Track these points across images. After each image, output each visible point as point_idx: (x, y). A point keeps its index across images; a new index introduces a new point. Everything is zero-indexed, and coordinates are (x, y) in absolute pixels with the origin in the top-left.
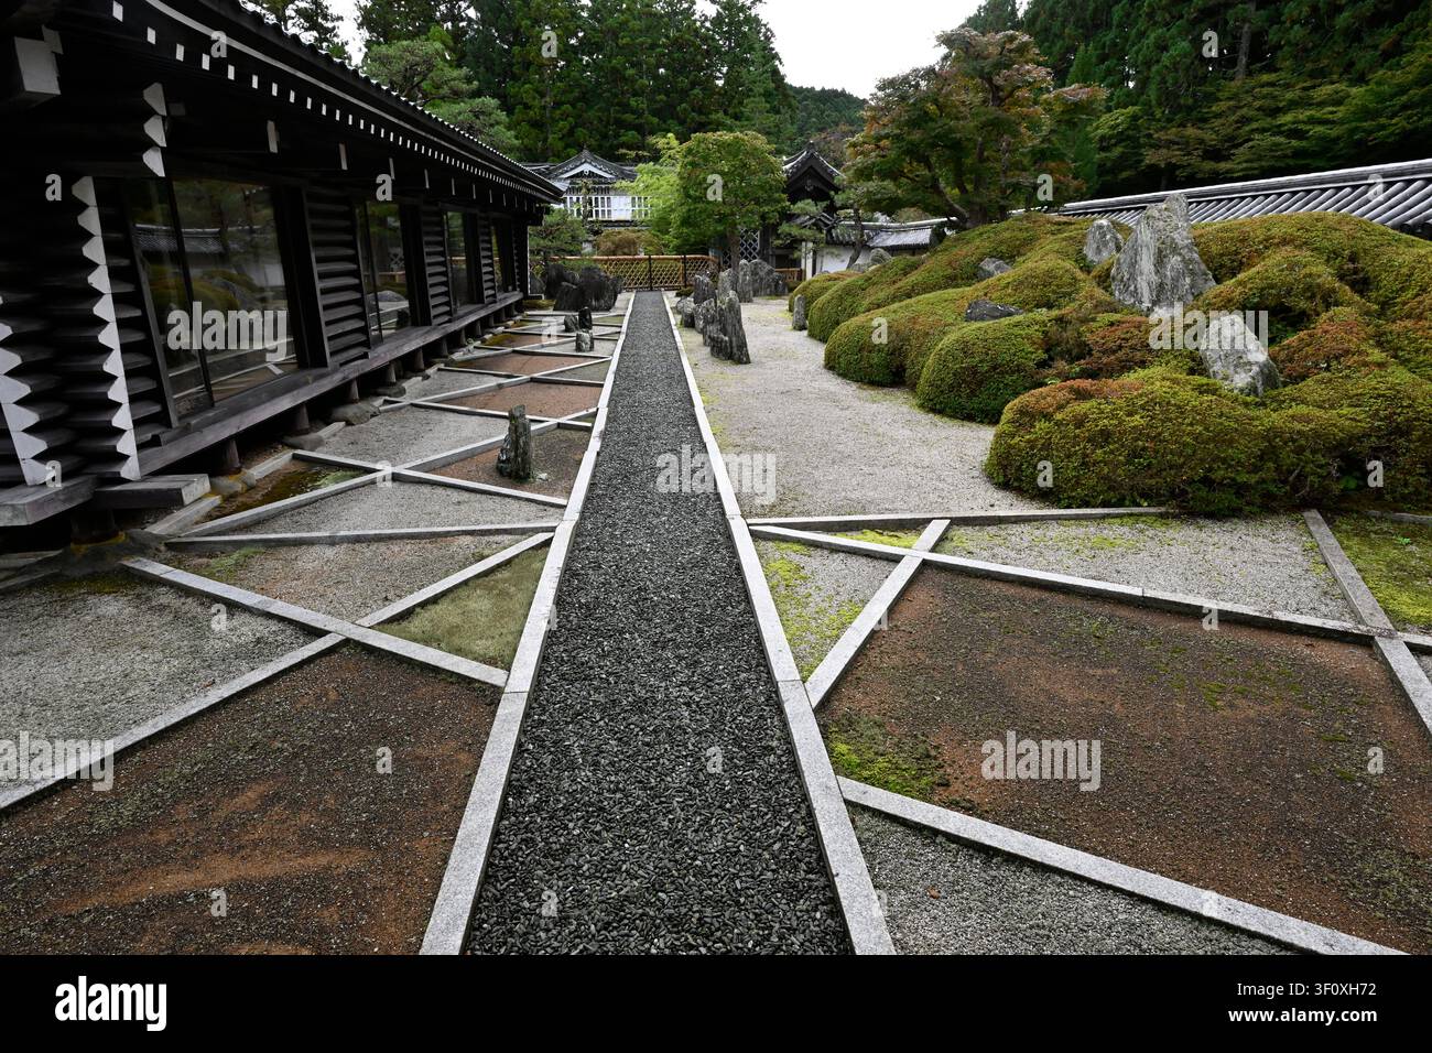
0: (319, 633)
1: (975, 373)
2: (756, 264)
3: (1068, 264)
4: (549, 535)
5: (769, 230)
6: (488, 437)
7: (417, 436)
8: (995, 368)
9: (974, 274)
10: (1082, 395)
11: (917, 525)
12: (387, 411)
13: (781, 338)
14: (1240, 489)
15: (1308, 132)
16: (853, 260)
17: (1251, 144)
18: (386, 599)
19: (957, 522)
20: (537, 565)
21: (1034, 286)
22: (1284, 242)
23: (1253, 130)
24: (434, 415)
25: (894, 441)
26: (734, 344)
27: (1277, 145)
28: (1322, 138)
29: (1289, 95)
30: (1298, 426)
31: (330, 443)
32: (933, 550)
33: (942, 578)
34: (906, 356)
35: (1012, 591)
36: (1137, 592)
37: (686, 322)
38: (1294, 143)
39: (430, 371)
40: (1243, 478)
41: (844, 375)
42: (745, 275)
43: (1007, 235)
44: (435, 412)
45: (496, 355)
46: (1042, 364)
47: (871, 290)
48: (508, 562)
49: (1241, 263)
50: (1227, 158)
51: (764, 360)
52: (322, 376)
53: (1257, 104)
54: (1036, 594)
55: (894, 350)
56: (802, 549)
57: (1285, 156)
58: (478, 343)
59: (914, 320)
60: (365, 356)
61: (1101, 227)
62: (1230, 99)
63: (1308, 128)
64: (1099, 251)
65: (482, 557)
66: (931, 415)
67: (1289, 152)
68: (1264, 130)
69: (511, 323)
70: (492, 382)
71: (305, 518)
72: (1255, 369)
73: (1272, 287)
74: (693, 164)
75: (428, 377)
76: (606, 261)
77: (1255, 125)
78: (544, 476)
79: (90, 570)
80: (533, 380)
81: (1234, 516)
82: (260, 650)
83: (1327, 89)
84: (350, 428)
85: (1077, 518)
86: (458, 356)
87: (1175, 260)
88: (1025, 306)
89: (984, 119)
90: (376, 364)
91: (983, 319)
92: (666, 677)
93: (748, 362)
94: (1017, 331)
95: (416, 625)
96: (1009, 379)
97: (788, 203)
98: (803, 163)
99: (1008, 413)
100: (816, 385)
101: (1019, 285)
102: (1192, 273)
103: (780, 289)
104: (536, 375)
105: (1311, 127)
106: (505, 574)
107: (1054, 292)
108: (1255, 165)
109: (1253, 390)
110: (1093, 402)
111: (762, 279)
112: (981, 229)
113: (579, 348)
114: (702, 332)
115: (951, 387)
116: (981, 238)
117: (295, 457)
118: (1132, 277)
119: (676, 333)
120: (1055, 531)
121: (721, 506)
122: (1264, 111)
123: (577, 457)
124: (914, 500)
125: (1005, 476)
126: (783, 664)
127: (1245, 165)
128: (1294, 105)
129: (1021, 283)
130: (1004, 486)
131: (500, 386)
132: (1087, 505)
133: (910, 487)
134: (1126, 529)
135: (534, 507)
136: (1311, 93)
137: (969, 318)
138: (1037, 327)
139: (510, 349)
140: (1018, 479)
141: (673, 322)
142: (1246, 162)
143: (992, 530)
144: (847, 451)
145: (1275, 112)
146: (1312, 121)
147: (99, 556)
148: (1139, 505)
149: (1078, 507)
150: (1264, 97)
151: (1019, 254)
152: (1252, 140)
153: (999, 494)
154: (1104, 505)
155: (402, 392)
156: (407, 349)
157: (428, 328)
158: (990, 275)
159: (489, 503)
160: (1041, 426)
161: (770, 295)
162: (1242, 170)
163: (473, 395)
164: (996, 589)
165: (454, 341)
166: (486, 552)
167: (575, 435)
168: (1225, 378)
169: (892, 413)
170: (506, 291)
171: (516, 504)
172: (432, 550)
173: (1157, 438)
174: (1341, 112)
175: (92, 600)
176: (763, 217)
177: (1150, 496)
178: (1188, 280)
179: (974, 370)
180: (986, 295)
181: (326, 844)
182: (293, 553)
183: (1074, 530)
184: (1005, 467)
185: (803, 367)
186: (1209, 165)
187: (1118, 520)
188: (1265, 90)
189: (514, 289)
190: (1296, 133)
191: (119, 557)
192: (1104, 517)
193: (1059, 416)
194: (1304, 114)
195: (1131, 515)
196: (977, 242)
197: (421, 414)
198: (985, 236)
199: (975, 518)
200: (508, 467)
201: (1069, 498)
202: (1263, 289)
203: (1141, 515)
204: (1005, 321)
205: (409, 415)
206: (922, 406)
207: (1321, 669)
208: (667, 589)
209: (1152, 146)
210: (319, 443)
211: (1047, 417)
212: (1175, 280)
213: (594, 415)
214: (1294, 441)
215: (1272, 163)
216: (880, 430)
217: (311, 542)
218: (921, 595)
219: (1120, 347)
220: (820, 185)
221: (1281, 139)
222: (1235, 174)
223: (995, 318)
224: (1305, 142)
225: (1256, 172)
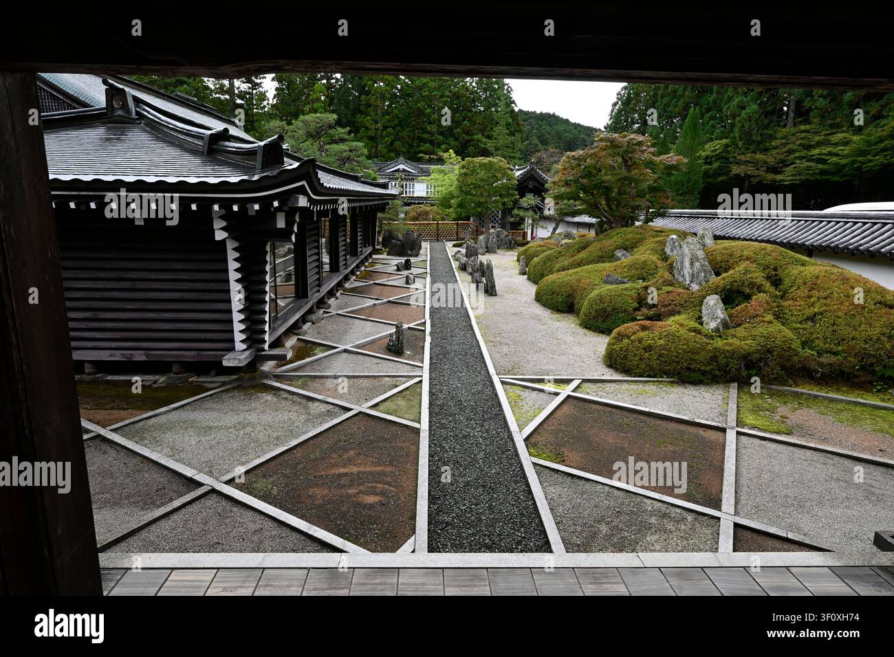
0: (350, 410)
1: (605, 311)
2: (499, 231)
3: (655, 258)
4: (420, 379)
5: (507, 211)
6: (379, 333)
7: (346, 332)
8: (614, 310)
9: (611, 257)
10: (644, 328)
11: (568, 381)
12: (327, 317)
13: (513, 280)
14: (704, 373)
15: (827, 160)
16: (555, 230)
17: (794, 166)
18: (366, 399)
19: (585, 381)
20: (418, 390)
21: (637, 269)
22: (748, 259)
23: (796, 157)
24: (349, 320)
25: (565, 343)
26: (489, 286)
27: (808, 167)
28: (837, 164)
29: (817, 138)
30: (726, 348)
31: (309, 332)
32: (573, 391)
33: (575, 402)
34: (575, 299)
35: (601, 408)
36: (647, 410)
37: (462, 268)
38: (820, 166)
39: (338, 294)
40: (703, 368)
41: (544, 305)
42: (493, 238)
43: (630, 236)
44: (349, 319)
45: (365, 286)
46: (636, 309)
47: (561, 259)
48: (407, 388)
49: (730, 267)
50: (780, 173)
51: (504, 294)
52: (306, 303)
53: (799, 142)
54: (610, 409)
55: (569, 295)
56: (521, 389)
57: (815, 174)
58: (354, 277)
59: (579, 281)
60: (319, 291)
61: (673, 239)
62: (782, 138)
63: (828, 158)
64: (672, 250)
65: (396, 386)
66: (585, 330)
67: (817, 171)
68: (801, 158)
69: (367, 264)
70: (371, 302)
71: (317, 367)
72: (719, 321)
73: (736, 282)
74: (465, 174)
75: (337, 298)
76: (413, 224)
77: (797, 154)
78: (409, 353)
79: (250, 384)
80: (389, 302)
81: (701, 384)
82: (330, 414)
83: (838, 136)
84: (314, 325)
85: (636, 381)
86: (347, 285)
87: (697, 264)
88: (633, 278)
89: (619, 177)
90: (322, 295)
91: (612, 284)
92: (473, 429)
93: (496, 295)
94: (625, 292)
95: (382, 407)
96: (620, 315)
97: (518, 197)
98: (527, 172)
99: (614, 334)
100: (530, 310)
101: (630, 267)
102: (705, 271)
103: (512, 246)
104: (391, 299)
105: (829, 157)
106: (407, 393)
107: (646, 272)
108: (797, 178)
109: (717, 330)
110: (647, 332)
111: (502, 240)
112: (618, 230)
113: (407, 283)
114: (471, 274)
115: (594, 317)
116: (618, 235)
117: (298, 339)
118: (682, 269)
119: (456, 274)
120: (625, 386)
121: (487, 370)
122: (803, 146)
123: (422, 344)
124: (570, 371)
125: (610, 362)
126: (513, 426)
127: (791, 178)
128: (819, 144)
129: (631, 266)
130: (610, 366)
131: (375, 305)
132: (642, 376)
133: (569, 365)
134: (654, 387)
135: (409, 366)
136: (830, 138)
137: (606, 282)
138: (635, 291)
139: (372, 282)
140: (615, 364)
141: (454, 267)
142: (792, 176)
143: (599, 385)
144: (543, 347)
145: (809, 147)
146: (830, 154)
147: (253, 378)
148: (663, 377)
149: (638, 377)
150: (801, 139)
151: (636, 247)
152: (796, 163)
153: (607, 370)
154: (649, 376)
155: (329, 307)
156: (332, 286)
157: (338, 274)
158: (619, 259)
159: (390, 364)
160: (626, 341)
161: (507, 248)
162: (789, 180)
163: (362, 309)
164: (594, 407)
165: (346, 278)
166: (398, 384)
167: (418, 333)
168: (707, 324)
169: (566, 328)
170: (365, 247)
171: (401, 365)
172: (375, 382)
173: (669, 350)
174: (847, 150)
175: (259, 395)
176: (504, 204)
177: (667, 374)
178: (703, 274)
179: (604, 310)
180: (615, 270)
181: (380, 465)
182: (323, 381)
183: (633, 386)
184: (610, 358)
185: (524, 299)
186: (770, 176)
187: (652, 383)
188: (803, 135)
189: (369, 246)
190: (819, 161)
191: (261, 379)
192: (647, 381)
193: (633, 338)
194: (826, 150)
195: (658, 381)
196: (615, 238)
197: (343, 319)
198: (619, 236)
199: (593, 380)
200: (393, 348)
201: (635, 373)
202: (732, 282)
203: (662, 381)
204: (621, 286)
205: (336, 319)
206: (580, 325)
207: (703, 438)
208: (469, 401)
209: (736, 163)
210: (305, 333)
211: (629, 337)
212: (698, 273)
213: (425, 323)
214: (724, 354)
215: (808, 177)
216: (559, 337)
217: (327, 377)
218: (565, 408)
219: (670, 304)
220: (536, 185)
221: (812, 163)
222: (785, 183)
223: (617, 284)
224: (826, 167)
225: (798, 182)
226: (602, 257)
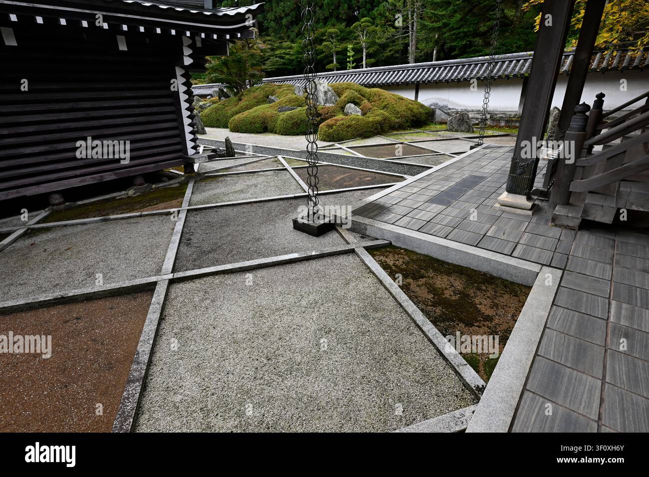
1: (297, 123)
8: (301, 121)
17: (269, 60)
21: (294, 102)
27: (277, 61)
28: (289, 59)
29: (276, 45)
34: (267, 123)
38: (282, 60)
49: (340, 93)
55: (262, 122)
57: (281, 65)
59: (264, 113)
63: (284, 56)
67: (281, 63)
68: (272, 56)
72: (360, 112)
73: (350, 97)
83: (285, 44)
87: (330, 93)
88: (295, 107)
91: (286, 111)
93: (206, 134)
94: (300, 112)
102: (334, 96)
107: (300, 103)
108: (273, 67)
109: (362, 116)
115: (291, 128)
127: (270, 67)
128: (278, 48)
129: (289, 101)
136: (282, 44)
137: (282, 111)
138: (304, 111)
142: (271, 66)
146: (284, 53)
158: (273, 101)
160: (335, 127)
162: (270, 69)
173: (358, 125)
174: (292, 52)
180: (280, 105)
188: (269, 42)
190: (281, 57)
194: (283, 51)
204: (295, 110)
212: (331, 97)
215: (278, 66)
219: (328, 113)
221: (278, 59)
222: (269, 70)
223: (290, 110)
224: (284, 61)
225: (274, 69)
226: (258, 102)
